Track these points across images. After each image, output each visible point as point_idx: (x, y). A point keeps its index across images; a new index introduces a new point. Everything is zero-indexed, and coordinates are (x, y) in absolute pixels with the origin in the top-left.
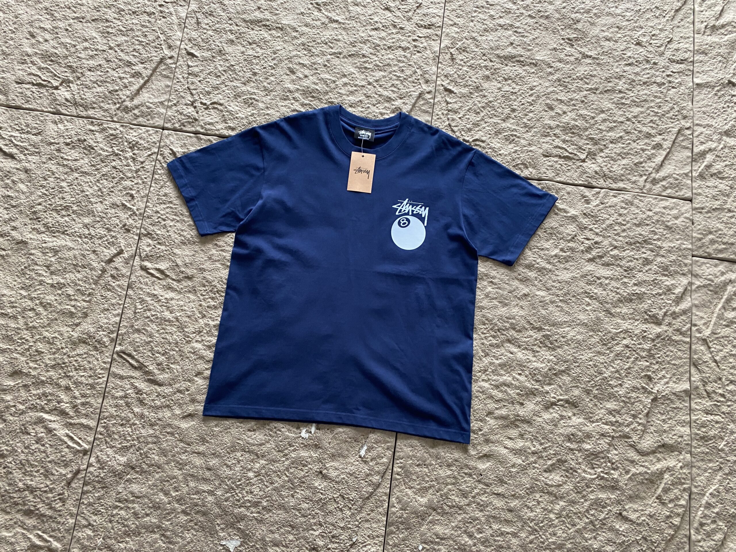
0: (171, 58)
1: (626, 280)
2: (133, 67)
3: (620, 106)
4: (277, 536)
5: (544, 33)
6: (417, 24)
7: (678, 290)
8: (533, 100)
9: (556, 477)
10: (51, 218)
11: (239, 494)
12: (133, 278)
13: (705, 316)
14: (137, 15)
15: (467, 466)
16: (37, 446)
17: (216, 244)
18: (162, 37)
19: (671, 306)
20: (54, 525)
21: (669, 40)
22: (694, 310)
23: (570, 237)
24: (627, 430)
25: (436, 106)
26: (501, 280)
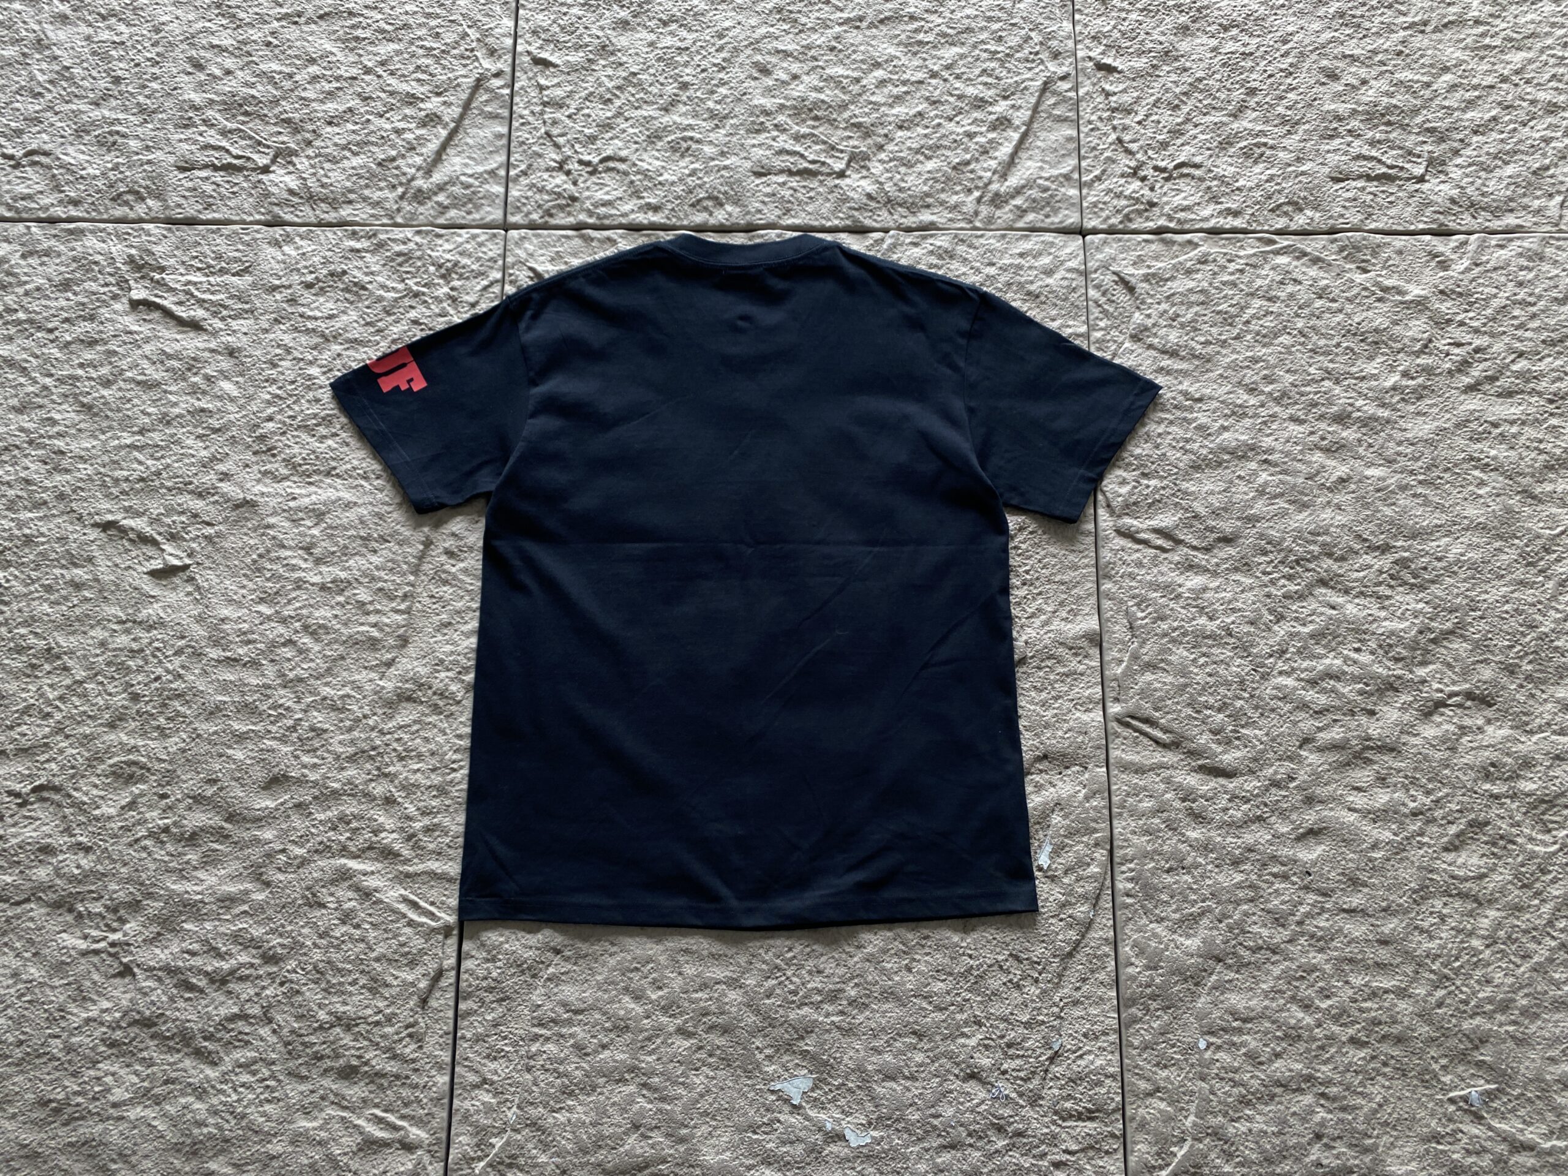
0: (497, 75)
1: (1554, 421)
2: (422, 105)
3: (1481, 53)
4: (888, 1057)
8: (1291, 65)
9: (1470, 860)
10: (298, 446)
11: (794, 979)
15: (1274, 858)
16: (344, 929)
18: (473, 34)
20: (405, 1093)
23: (1418, 346)
25: (1083, 104)
26: (1287, 454)
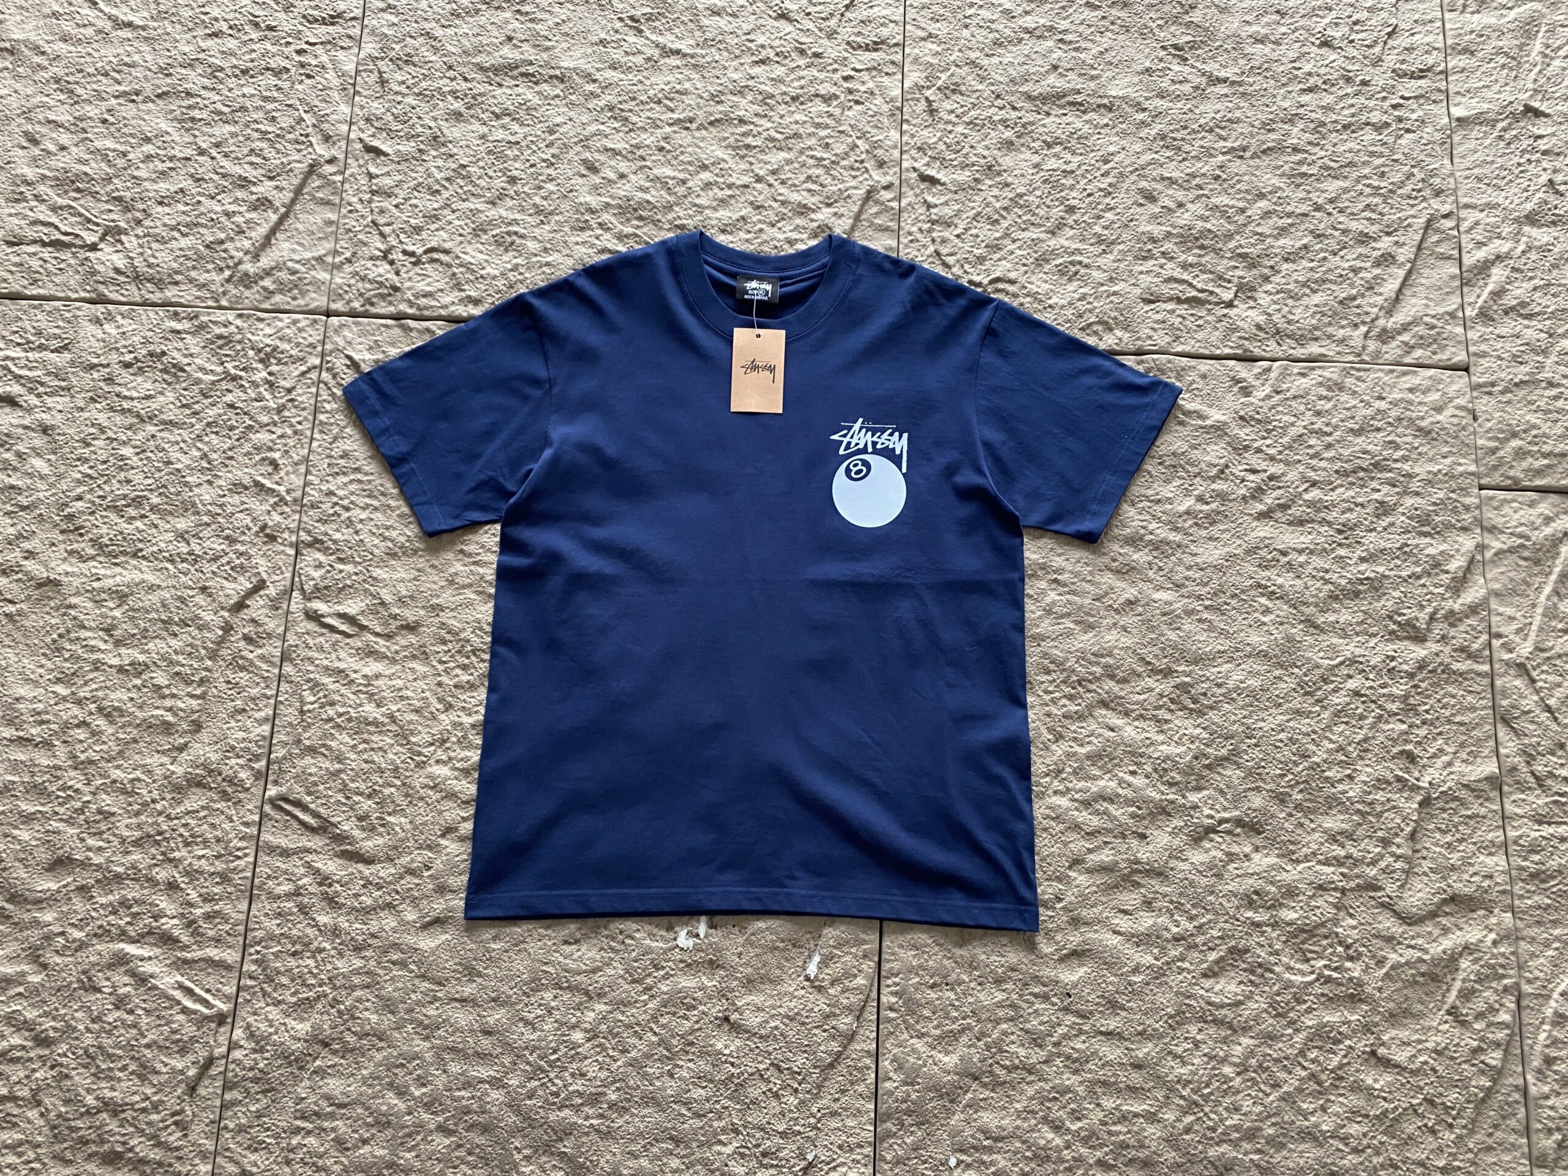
0: (331, 161)
1: (1342, 552)
2: (253, 189)
3: (1299, 180)
4: (644, 1162)
5: (1121, 37)
6: (848, 43)
7: (1456, 564)
8: (1110, 185)
9: (1228, 987)
10: (107, 525)
11: (556, 1081)
12: (292, 639)
13: (1518, 615)
14: (252, 77)
15: (1037, 979)
16: (117, 1014)
17: (462, 551)
18: (309, 119)
19: (1443, 599)
21: (1390, 29)
22: (1494, 604)
23: (1214, 471)
24: (1372, 872)
25: (905, 215)
26: (1076, 575)
